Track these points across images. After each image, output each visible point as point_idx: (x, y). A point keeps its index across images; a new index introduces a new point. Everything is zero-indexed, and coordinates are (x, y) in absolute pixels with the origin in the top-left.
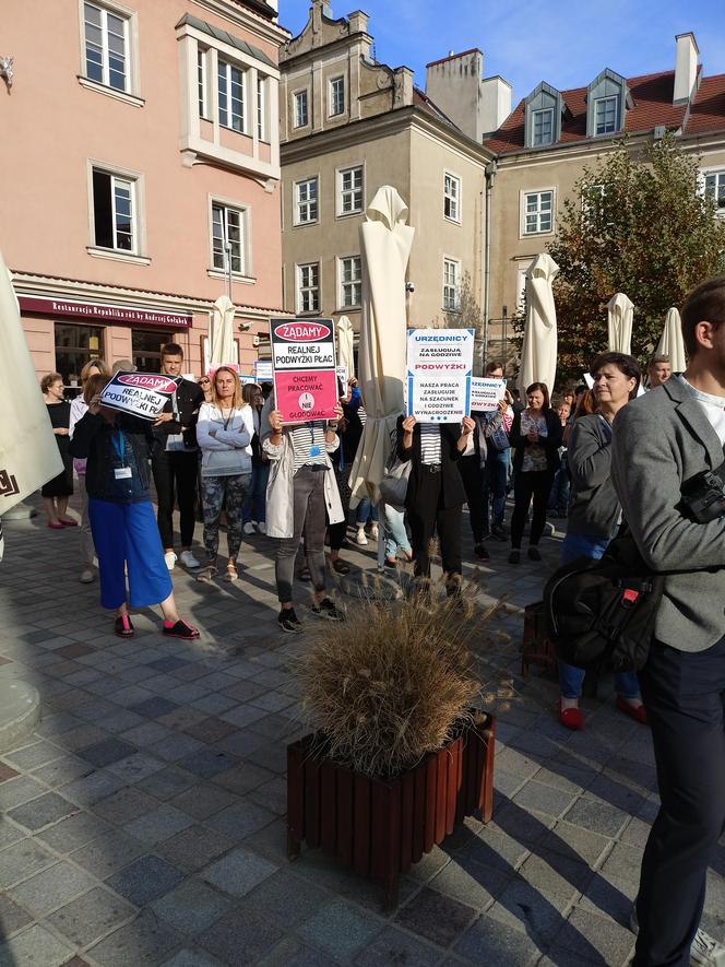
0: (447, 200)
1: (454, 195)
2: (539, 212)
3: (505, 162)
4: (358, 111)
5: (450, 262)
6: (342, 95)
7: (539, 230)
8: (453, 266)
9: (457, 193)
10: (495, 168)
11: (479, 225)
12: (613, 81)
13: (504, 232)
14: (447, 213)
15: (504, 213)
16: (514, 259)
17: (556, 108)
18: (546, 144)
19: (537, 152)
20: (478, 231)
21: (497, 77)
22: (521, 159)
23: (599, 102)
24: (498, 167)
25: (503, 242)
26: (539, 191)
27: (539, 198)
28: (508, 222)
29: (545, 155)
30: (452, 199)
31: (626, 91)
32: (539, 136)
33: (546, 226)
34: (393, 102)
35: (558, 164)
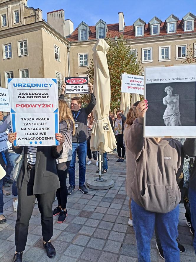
0: (56, 54)
1: (58, 52)
2: (84, 60)
3: (73, 44)
4: (24, 22)
5: (58, 73)
6: (18, 17)
7: (84, 65)
8: (59, 74)
9: (59, 52)
10: (70, 46)
11: (66, 62)
12: (102, 23)
13: (74, 66)
14: (56, 58)
15: (73, 60)
16: (77, 74)
17: (87, 29)
18: (84, 39)
19: (82, 42)
20: (66, 65)
21: (69, 19)
22: (78, 44)
23: (99, 29)
24: (71, 46)
25: (74, 69)
26: (83, 53)
27: (84, 56)
28: (75, 63)
29: (85, 43)
30: (57, 54)
31: (106, 27)
32: (82, 37)
33: (86, 64)
34: (36, 20)
35: (88, 46)
